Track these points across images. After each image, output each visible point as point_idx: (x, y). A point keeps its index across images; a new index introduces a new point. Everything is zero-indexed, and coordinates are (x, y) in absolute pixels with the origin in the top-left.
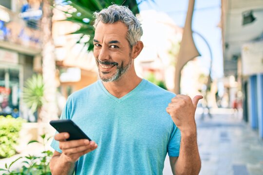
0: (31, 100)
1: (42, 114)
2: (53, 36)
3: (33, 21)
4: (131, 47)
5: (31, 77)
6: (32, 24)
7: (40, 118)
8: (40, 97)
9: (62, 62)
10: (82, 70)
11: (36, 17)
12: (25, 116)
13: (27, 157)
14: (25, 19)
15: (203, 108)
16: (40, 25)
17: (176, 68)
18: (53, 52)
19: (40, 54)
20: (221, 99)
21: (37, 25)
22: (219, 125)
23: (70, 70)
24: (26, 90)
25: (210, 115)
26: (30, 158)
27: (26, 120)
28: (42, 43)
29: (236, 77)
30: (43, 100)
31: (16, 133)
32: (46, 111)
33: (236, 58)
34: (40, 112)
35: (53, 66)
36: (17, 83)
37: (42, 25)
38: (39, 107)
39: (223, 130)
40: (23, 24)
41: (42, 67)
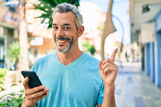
0: (12, 57)
1: (19, 65)
2: (26, 17)
3: (13, 7)
4: (77, 29)
5: (12, 42)
6: (12, 9)
7: (17, 68)
8: (18, 55)
9: (32, 33)
10: (44, 39)
11: (15, 5)
12: (9, 67)
13: (10, 94)
14: (8, 6)
15: (118, 62)
16: (18, 10)
17: (102, 38)
18: (26, 27)
19: (18, 28)
20: (129, 57)
21: (16, 10)
22: (127, 73)
23: (37, 38)
24: (9, 51)
25: (122, 67)
26: (12, 95)
27: (9, 70)
28: (19, 21)
29: (138, 44)
30: (19, 57)
31: (3, 77)
32: (22, 64)
33: (138, 32)
34: (17, 64)
35: (26, 35)
36: (3, 46)
37: (19, 10)
38: (17, 61)
39: (129, 75)
40: (7, 9)
41: (19, 37)
